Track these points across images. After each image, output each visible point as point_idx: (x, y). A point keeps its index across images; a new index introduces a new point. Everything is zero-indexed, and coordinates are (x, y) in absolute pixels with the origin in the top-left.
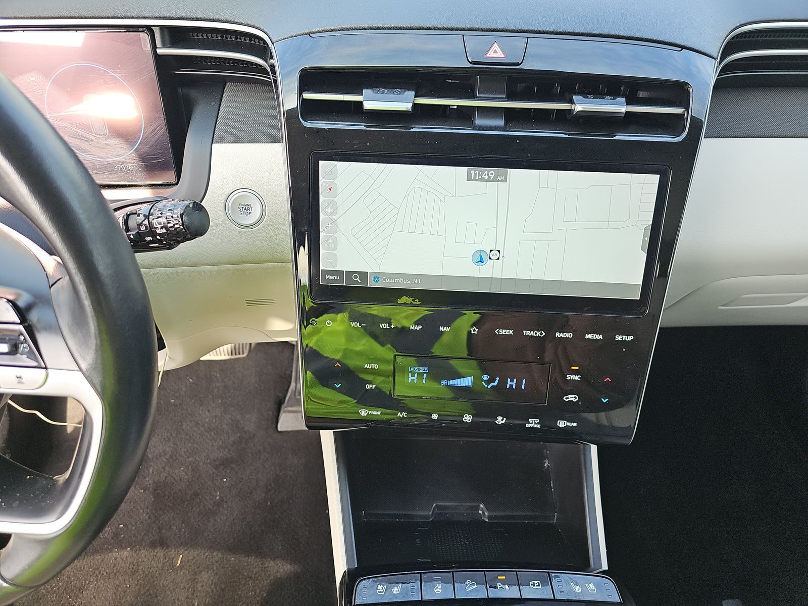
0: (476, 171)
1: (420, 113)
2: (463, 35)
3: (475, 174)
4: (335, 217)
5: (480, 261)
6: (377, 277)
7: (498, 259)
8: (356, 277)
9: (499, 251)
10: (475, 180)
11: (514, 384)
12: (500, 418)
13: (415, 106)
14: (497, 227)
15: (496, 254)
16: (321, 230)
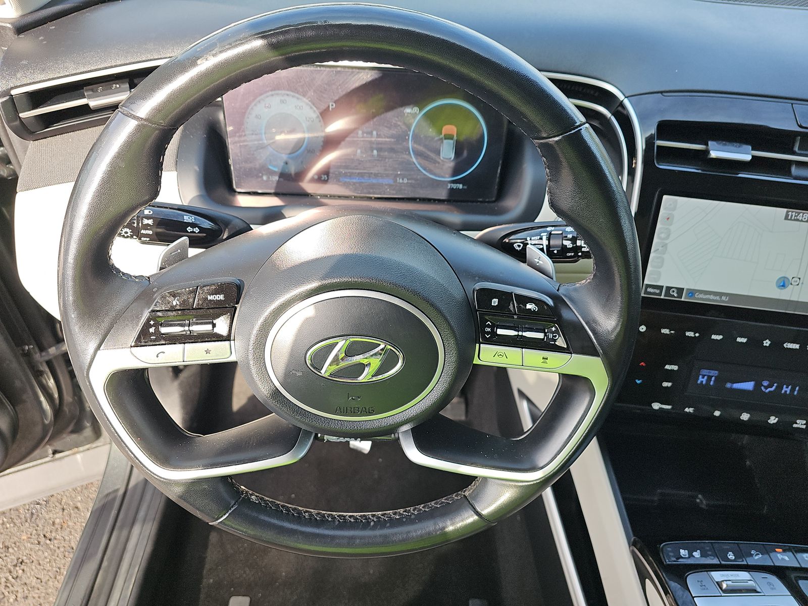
0: (793, 213)
1: (756, 164)
2: (792, 104)
3: (792, 216)
4: (667, 242)
5: (783, 286)
6: (692, 292)
7: (798, 285)
8: (673, 291)
9: (800, 279)
10: (791, 219)
11: (788, 390)
12: (772, 418)
13: (753, 157)
14: (801, 259)
15: (796, 281)
16: (652, 251)
